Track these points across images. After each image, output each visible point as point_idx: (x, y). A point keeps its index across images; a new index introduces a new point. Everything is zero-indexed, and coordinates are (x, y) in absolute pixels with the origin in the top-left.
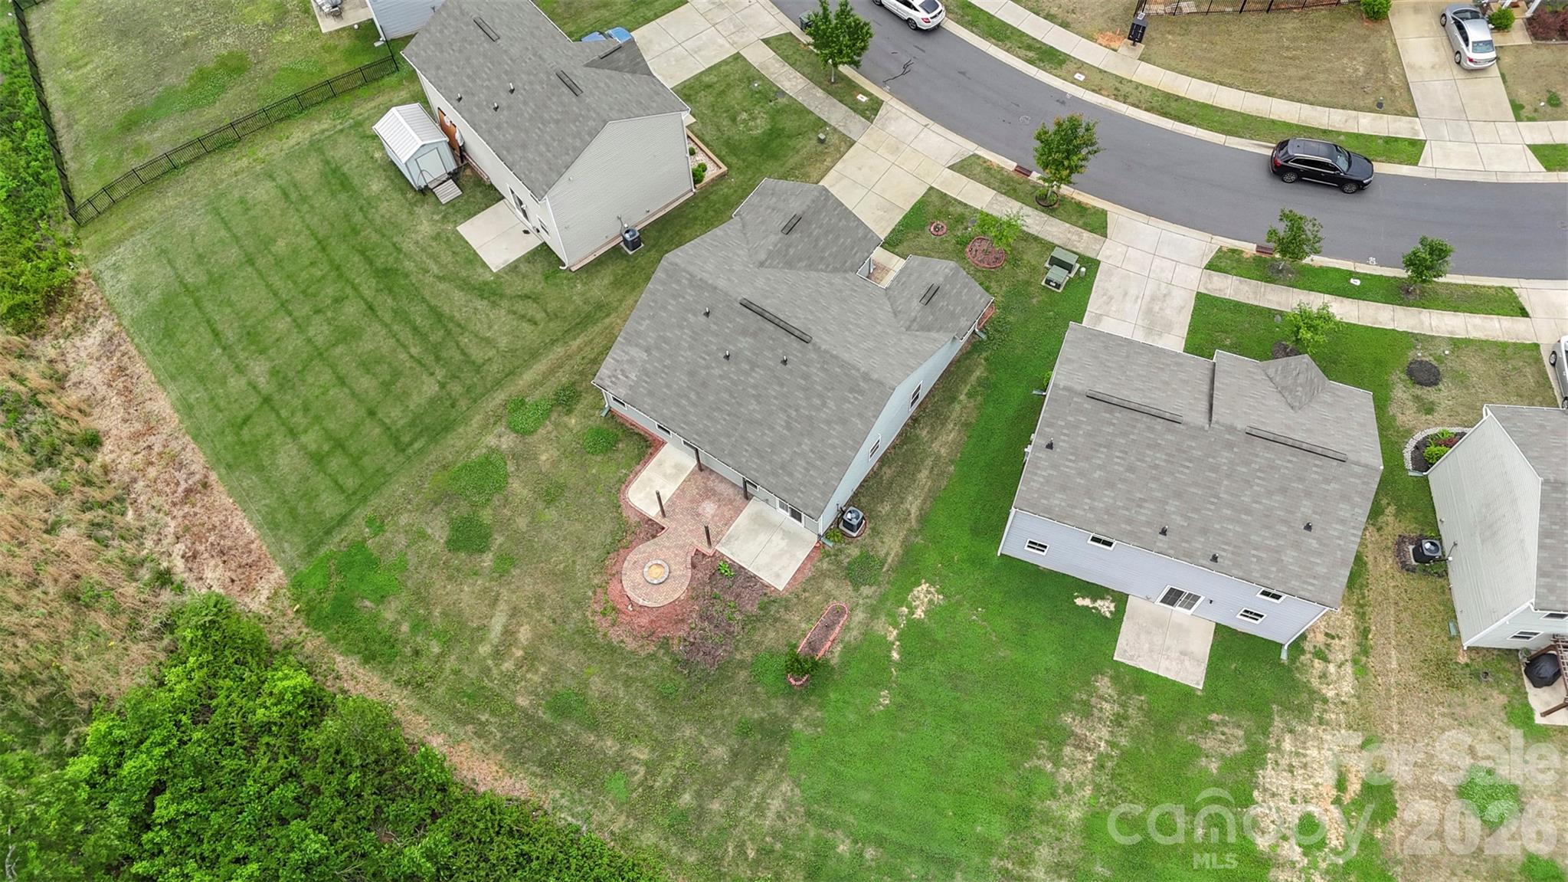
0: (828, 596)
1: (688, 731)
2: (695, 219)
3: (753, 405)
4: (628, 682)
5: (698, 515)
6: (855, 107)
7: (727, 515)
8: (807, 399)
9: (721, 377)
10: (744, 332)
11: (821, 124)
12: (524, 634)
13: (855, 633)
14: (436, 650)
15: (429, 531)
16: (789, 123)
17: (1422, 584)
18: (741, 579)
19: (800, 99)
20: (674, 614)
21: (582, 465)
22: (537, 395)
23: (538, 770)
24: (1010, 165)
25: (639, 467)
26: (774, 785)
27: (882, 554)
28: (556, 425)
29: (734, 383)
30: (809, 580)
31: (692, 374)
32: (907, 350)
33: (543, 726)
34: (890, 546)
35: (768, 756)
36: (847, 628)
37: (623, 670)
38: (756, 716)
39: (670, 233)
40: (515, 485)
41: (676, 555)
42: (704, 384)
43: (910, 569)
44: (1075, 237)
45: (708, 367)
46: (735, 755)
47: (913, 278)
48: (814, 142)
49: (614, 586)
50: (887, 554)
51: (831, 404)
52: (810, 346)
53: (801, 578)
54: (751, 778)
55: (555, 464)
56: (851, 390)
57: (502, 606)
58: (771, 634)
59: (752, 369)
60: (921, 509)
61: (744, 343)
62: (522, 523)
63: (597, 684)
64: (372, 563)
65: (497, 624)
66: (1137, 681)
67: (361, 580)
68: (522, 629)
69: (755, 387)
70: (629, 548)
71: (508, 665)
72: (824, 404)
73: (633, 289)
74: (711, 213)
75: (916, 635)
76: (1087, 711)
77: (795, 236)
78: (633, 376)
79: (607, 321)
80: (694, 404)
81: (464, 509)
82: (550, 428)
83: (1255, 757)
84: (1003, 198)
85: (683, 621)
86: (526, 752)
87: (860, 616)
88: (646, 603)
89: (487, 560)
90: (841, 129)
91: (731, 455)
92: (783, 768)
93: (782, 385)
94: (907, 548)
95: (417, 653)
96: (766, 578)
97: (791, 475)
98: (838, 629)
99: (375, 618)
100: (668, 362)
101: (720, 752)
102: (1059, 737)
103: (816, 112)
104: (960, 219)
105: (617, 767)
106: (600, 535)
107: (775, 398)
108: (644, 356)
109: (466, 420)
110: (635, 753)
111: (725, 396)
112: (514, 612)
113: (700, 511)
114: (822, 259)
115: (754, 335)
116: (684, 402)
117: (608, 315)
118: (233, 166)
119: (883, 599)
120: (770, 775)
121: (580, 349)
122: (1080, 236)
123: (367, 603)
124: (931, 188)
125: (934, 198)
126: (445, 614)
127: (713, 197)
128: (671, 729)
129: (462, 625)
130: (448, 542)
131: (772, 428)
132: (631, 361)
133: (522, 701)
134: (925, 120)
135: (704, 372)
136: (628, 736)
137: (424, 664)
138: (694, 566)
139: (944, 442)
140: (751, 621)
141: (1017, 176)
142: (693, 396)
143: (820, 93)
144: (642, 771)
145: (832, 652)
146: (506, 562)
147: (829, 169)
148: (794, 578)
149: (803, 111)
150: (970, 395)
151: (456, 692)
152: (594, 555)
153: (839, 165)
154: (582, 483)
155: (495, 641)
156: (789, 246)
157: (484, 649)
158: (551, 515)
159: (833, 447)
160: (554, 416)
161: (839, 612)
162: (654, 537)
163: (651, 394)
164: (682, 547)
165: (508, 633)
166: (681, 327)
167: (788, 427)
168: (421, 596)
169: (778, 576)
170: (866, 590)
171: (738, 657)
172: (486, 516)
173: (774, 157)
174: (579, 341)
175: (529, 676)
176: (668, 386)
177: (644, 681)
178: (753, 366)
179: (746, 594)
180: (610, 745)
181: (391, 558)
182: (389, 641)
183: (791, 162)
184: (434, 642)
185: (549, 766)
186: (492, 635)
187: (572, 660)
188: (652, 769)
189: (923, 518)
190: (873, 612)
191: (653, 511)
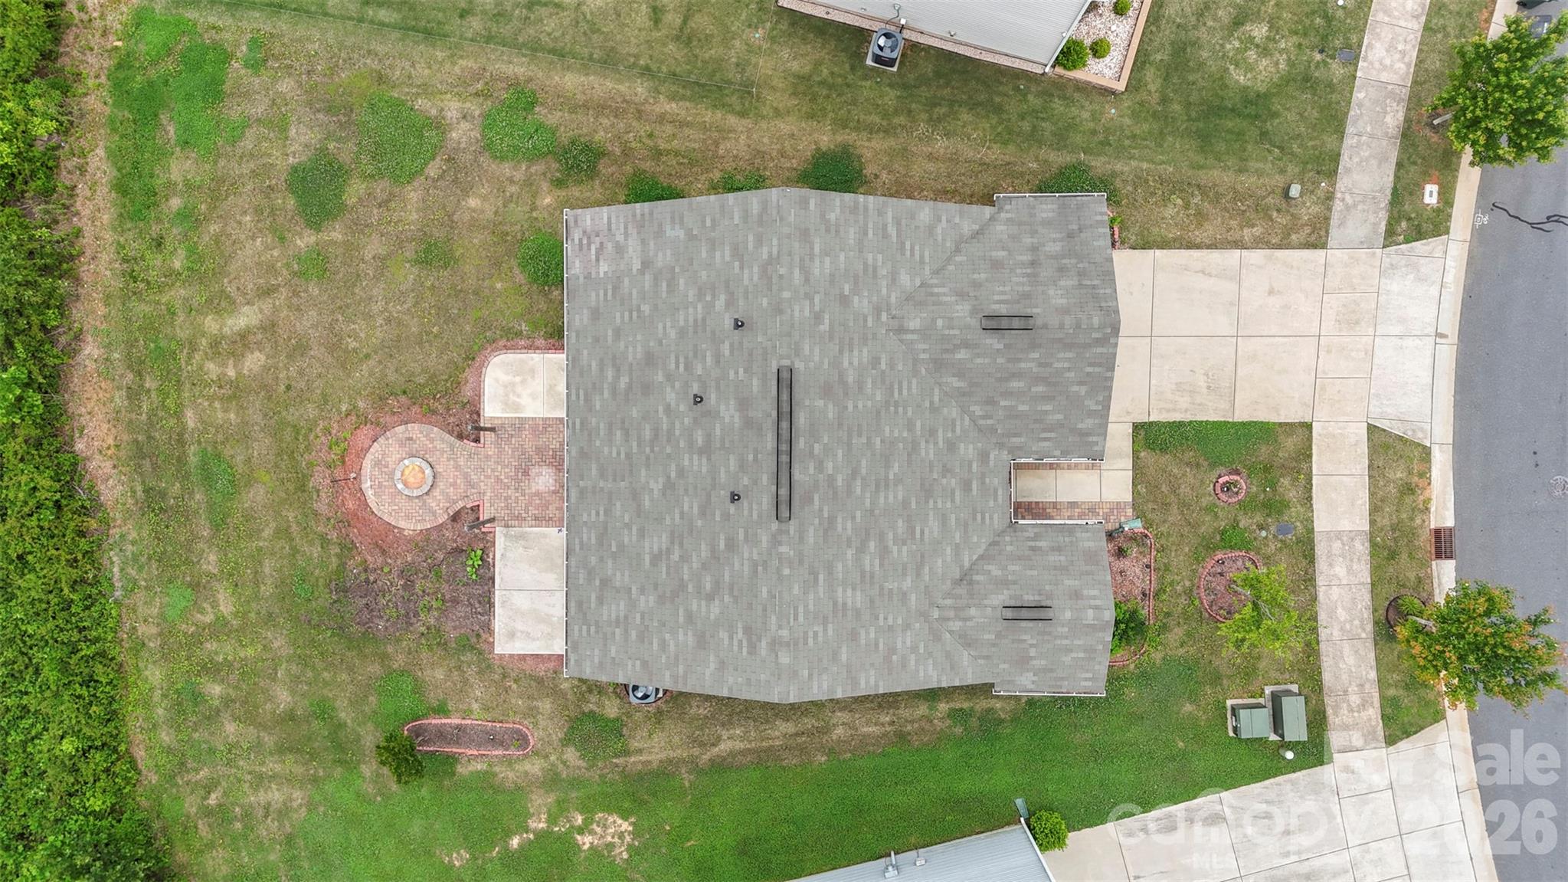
0: (532, 712)
1: (279, 643)
2: (999, 110)
3: (656, 486)
4: (284, 532)
5: (526, 473)
6: (1402, 195)
7: (552, 511)
8: (704, 566)
9: (668, 409)
10: (744, 404)
11: (1327, 165)
12: (254, 361)
13: (511, 775)
14: (177, 265)
15: (293, 132)
16: (1289, 118)
18: (478, 590)
19: (1359, 95)
20: (385, 538)
21: (497, 264)
22: (553, 119)
23: (140, 493)
24: (1443, 514)
25: (541, 342)
26: (290, 780)
27: (635, 745)
28: (528, 183)
29: (670, 432)
30: (534, 677)
31: (650, 359)
32: (892, 650)
33: (181, 460)
34: (653, 748)
35: (313, 756)
36: (509, 761)
37: (291, 516)
38: (343, 715)
39: (946, 92)
40: (413, 195)
41: (454, 485)
42: (647, 389)
43: (636, 792)
44: (1355, 699)
45: (669, 377)
46: (291, 716)
47: (1054, 558)
48: (1279, 181)
49: (366, 431)
50: (640, 751)
51: (715, 609)
52: (775, 525)
53: (527, 666)
54: (281, 750)
55: (474, 225)
56: (748, 630)
57: (267, 305)
58: (440, 674)
59: (701, 452)
60: (732, 754)
61: (729, 413)
62: (373, 247)
63: (256, 496)
64: (214, 91)
65: (246, 318)
67: (189, 97)
68: (257, 354)
69: (681, 472)
70: (429, 415)
71: (212, 368)
72: (710, 598)
73: (811, 116)
74: (1026, 126)
77: (993, 341)
78: (604, 267)
79: (732, 120)
80: (614, 392)
81: (345, 151)
82: (519, 175)
84: (1362, 547)
85: (384, 552)
86: (147, 463)
87: (534, 767)
88: (369, 493)
89: (305, 240)
90: (1338, 206)
92: (315, 780)
93: (703, 513)
94: (665, 772)
95: (159, 243)
96: (500, 621)
97: (601, 601)
98: (499, 752)
99: (162, 154)
100: (646, 308)
101: (283, 698)
103: (1349, 141)
104: (1273, 506)
105: (195, 586)
107: (682, 513)
108: (637, 265)
109: (455, 49)
110: (221, 597)
111: (647, 434)
112: (269, 327)
113: (534, 471)
114: (991, 402)
115: (748, 423)
116: (610, 373)
117: (743, 114)
119: (575, 783)
120: (299, 770)
121: (662, 119)
122: (1363, 706)
123: (171, 129)
124: (1308, 427)
125: (1290, 443)
126: (217, 240)
127: (1058, 105)
128: (269, 619)
129: (220, 272)
130: (295, 169)
131: (642, 533)
132: (620, 250)
133: (190, 419)
134: (1450, 324)
135: (660, 377)
136: (231, 575)
137: (156, 260)
138: (455, 518)
140: (436, 638)
141: (1425, 540)
142: (624, 381)
143: (1394, 118)
144: (209, 618)
145: (472, 762)
146: (318, 264)
147: (1238, 244)
148: (523, 658)
149: (1335, 120)
150: (955, 714)
151: (150, 327)
152: (392, 377)
153: (1256, 256)
154: (472, 282)
155: (227, 330)
156: (966, 344)
157: (211, 324)
158: (407, 275)
159: (663, 645)
160: (538, 168)
161: (522, 740)
162: (460, 437)
163: (596, 314)
164: (471, 484)
165: (243, 341)
166: (700, 295)
167: (656, 559)
168: (218, 189)
169: (512, 635)
170: (571, 754)
171: (390, 649)
172: (355, 190)
173: (1204, 140)
174: (672, 107)
175: (217, 405)
176: (618, 333)
177: (295, 551)
178: (706, 450)
179: (462, 610)
180: (211, 561)
181: (234, 111)
182: (152, 198)
183: (1219, 176)
184: (182, 253)
185: (152, 502)
186: (230, 322)
187: (262, 446)
188: (219, 628)
189: (721, 766)
190: (551, 780)
191: (491, 411)
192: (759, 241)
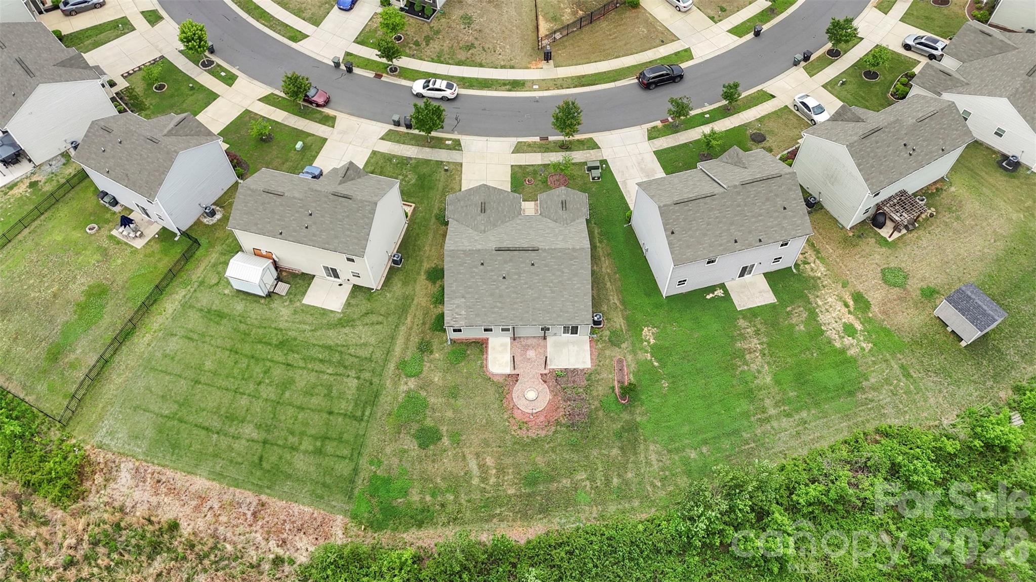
0: (611, 358)
1: (595, 453)
2: (418, 234)
3: (530, 292)
4: (553, 450)
5: (529, 359)
6: (448, 148)
7: (542, 351)
8: (553, 274)
9: (507, 288)
10: (505, 262)
11: (440, 163)
12: (490, 461)
13: (633, 366)
14: (452, 498)
15: (406, 447)
16: (425, 170)
17: (818, 216)
18: (570, 374)
19: (420, 157)
20: (553, 407)
21: (458, 371)
22: (409, 353)
23: (541, 516)
24: (537, 139)
25: (485, 356)
26: (647, 450)
27: (618, 326)
28: (431, 362)
29: (514, 287)
30: (598, 356)
31: (492, 295)
33: (529, 495)
34: (619, 322)
35: (636, 440)
36: (628, 366)
37: (547, 446)
38: (619, 426)
39: (411, 247)
40: (432, 400)
41: (534, 382)
42: (501, 296)
43: (634, 326)
44: (588, 155)
45: (497, 288)
46: (622, 449)
47: (549, 202)
48: (443, 172)
49: (517, 414)
50: (621, 326)
51: (566, 270)
52: (540, 251)
53: (595, 358)
54: (635, 454)
55: (444, 378)
56: (571, 260)
57: (469, 457)
58: (600, 388)
59: (520, 276)
60: (619, 299)
61: (508, 267)
62: (449, 414)
63: (540, 460)
64: (387, 481)
65: (473, 465)
66: (752, 314)
67: (388, 491)
68: (487, 460)
69: (526, 283)
70: (510, 392)
71: (492, 480)
72: (563, 272)
73: (415, 281)
74: (422, 228)
75: (656, 350)
76: (743, 337)
77: (488, 211)
78: (463, 312)
79: (415, 302)
80: (502, 308)
81: (415, 426)
82: (428, 365)
83: (813, 315)
84: (546, 154)
85: (558, 408)
86: (529, 512)
87: (630, 358)
88: (537, 410)
89: (446, 441)
90: (450, 161)
91: (534, 320)
92: (645, 440)
93: (538, 275)
94: (626, 318)
95: (443, 505)
96: (580, 366)
97: (567, 312)
98: (625, 369)
99: (409, 504)
100: (476, 296)
101: (615, 452)
102: (740, 354)
103: (433, 159)
104: (535, 173)
105: (576, 490)
106: (491, 395)
107: (539, 283)
108: (463, 300)
109: (383, 386)
110: (579, 478)
111: (514, 295)
112: (478, 455)
113: (528, 357)
114: (505, 216)
115: (511, 260)
116: (496, 310)
117: (413, 300)
118: (142, 341)
119: (633, 344)
120: (642, 447)
121: (413, 323)
122: (590, 153)
123: (399, 500)
124: (512, 166)
125: (517, 169)
126: (443, 479)
127: (417, 221)
128: (587, 457)
129: (457, 478)
130: (420, 446)
131: (545, 297)
132: (458, 306)
133: (511, 491)
134: (485, 138)
135: (497, 291)
136: (572, 472)
137: (450, 508)
138: (545, 382)
139: (606, 266)
140: (587, 388)
141: (543, 142)
142: (499, 305)
143: (427, 150)
144: (588, 483)
145: (628, 378)
146: (456, 436)
147: (460, 181)
148: (592, 359)
149: (427, 162)
150: (600, 242)
151: (476, 510)
152: (496, 406)
153: (463, 176)
154: (464, 380)
155: (478, 474)
156: (489, 218)
157: (476, 481)
158: (460, 402)
159: (578, 288)
160: (426, 358)
161: (620, 361)
162: (517, 381)
163: (477, 315)
164: (534, 377)
165: (482, 467)
166: (473, 277)
167: (553, 292)
168: (426, 479)
169: (584, 362)
170: (624, 346)
171: (593, 407)
172: (429, 423)
173: (430, 188)
174: (409, 319)
175: (506, 478)
176: (484, 307)
177: (560, 445)
178: (519, 274)
179: (577, 379)
180: (566, 482)
181: (395, 473)
182: (425, 510)
183: (440, 186)
184: (448, 495)
185: (544, 511)
186: (474, 472)
187: (521, 458)
188: (592, 479)
189: (623, 302)
190: (634, 352)
191: (508, 370)
192: (459, 258)
